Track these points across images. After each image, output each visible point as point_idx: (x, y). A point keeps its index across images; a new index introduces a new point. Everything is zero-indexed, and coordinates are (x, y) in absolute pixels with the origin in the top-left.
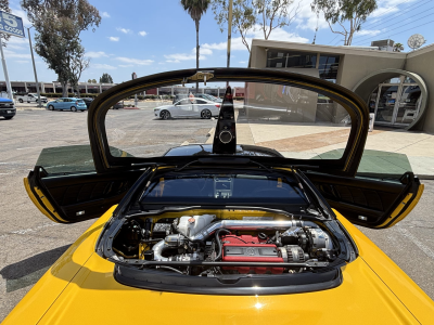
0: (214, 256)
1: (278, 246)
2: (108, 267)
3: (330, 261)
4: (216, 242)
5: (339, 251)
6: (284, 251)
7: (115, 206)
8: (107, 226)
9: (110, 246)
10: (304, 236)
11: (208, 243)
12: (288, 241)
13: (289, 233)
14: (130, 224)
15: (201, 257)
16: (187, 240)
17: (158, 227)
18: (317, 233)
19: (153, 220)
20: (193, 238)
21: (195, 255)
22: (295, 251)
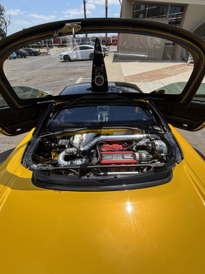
0: (95, 160)
1: (134, 151)
2: (29, 174)
3: (165, 162)
4: (97, 151)
5: (172, 155)
6: (137, 155)
7: (34, 129)
8: (29, 143)
9: (30, 159)
10: (150, 145)
11: (92, 151)
12: (140, 148)
13: (141, 143)
14: (43, 141)
15: (88, 161)
16: (79, 151)
17: (61, 142)
18: (159, 143)
19: (58, 137)
20: (82, 149)
21: (84, 160)
22: (144, 154)
